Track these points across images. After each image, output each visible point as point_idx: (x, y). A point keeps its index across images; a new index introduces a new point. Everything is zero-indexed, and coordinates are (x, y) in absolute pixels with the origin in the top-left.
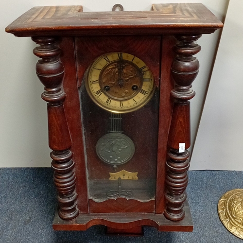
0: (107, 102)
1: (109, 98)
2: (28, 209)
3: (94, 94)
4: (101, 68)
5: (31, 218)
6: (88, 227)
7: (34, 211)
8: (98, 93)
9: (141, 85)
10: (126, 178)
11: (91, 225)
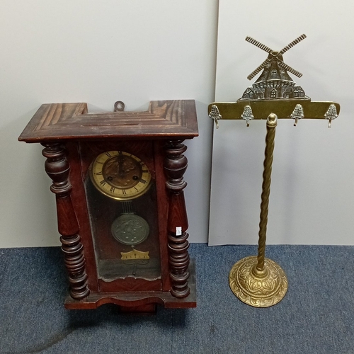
0: (111, 190)
1: (113, 187)
2: (41, 290)
3: (99, 184)
4: (104, 162)
5: (43, 299)
6: (98, 305)
7: (47, 293)
8: (102, 183)
9: (141, 175)
10: (137, 257)
11: (101, 303)
